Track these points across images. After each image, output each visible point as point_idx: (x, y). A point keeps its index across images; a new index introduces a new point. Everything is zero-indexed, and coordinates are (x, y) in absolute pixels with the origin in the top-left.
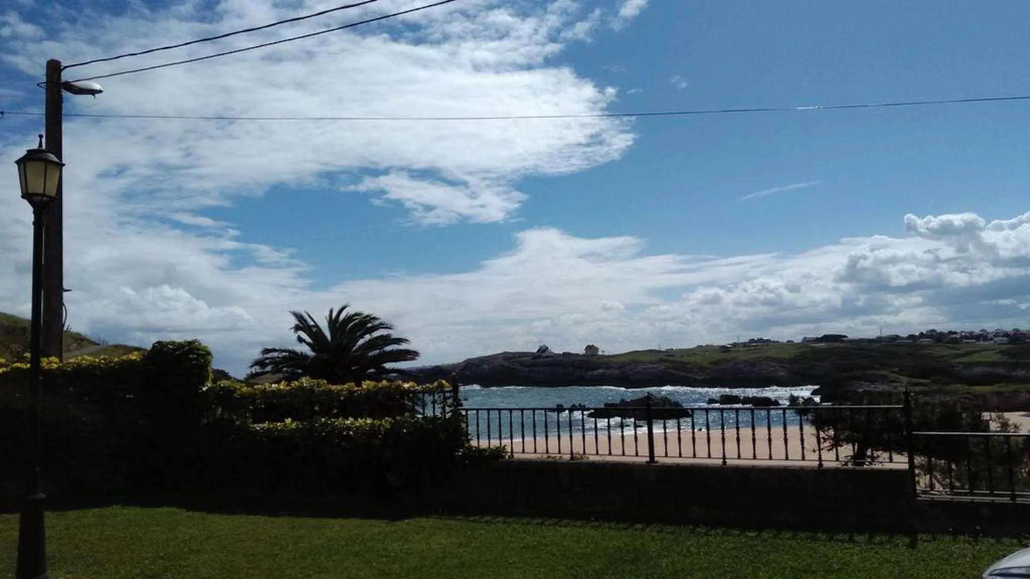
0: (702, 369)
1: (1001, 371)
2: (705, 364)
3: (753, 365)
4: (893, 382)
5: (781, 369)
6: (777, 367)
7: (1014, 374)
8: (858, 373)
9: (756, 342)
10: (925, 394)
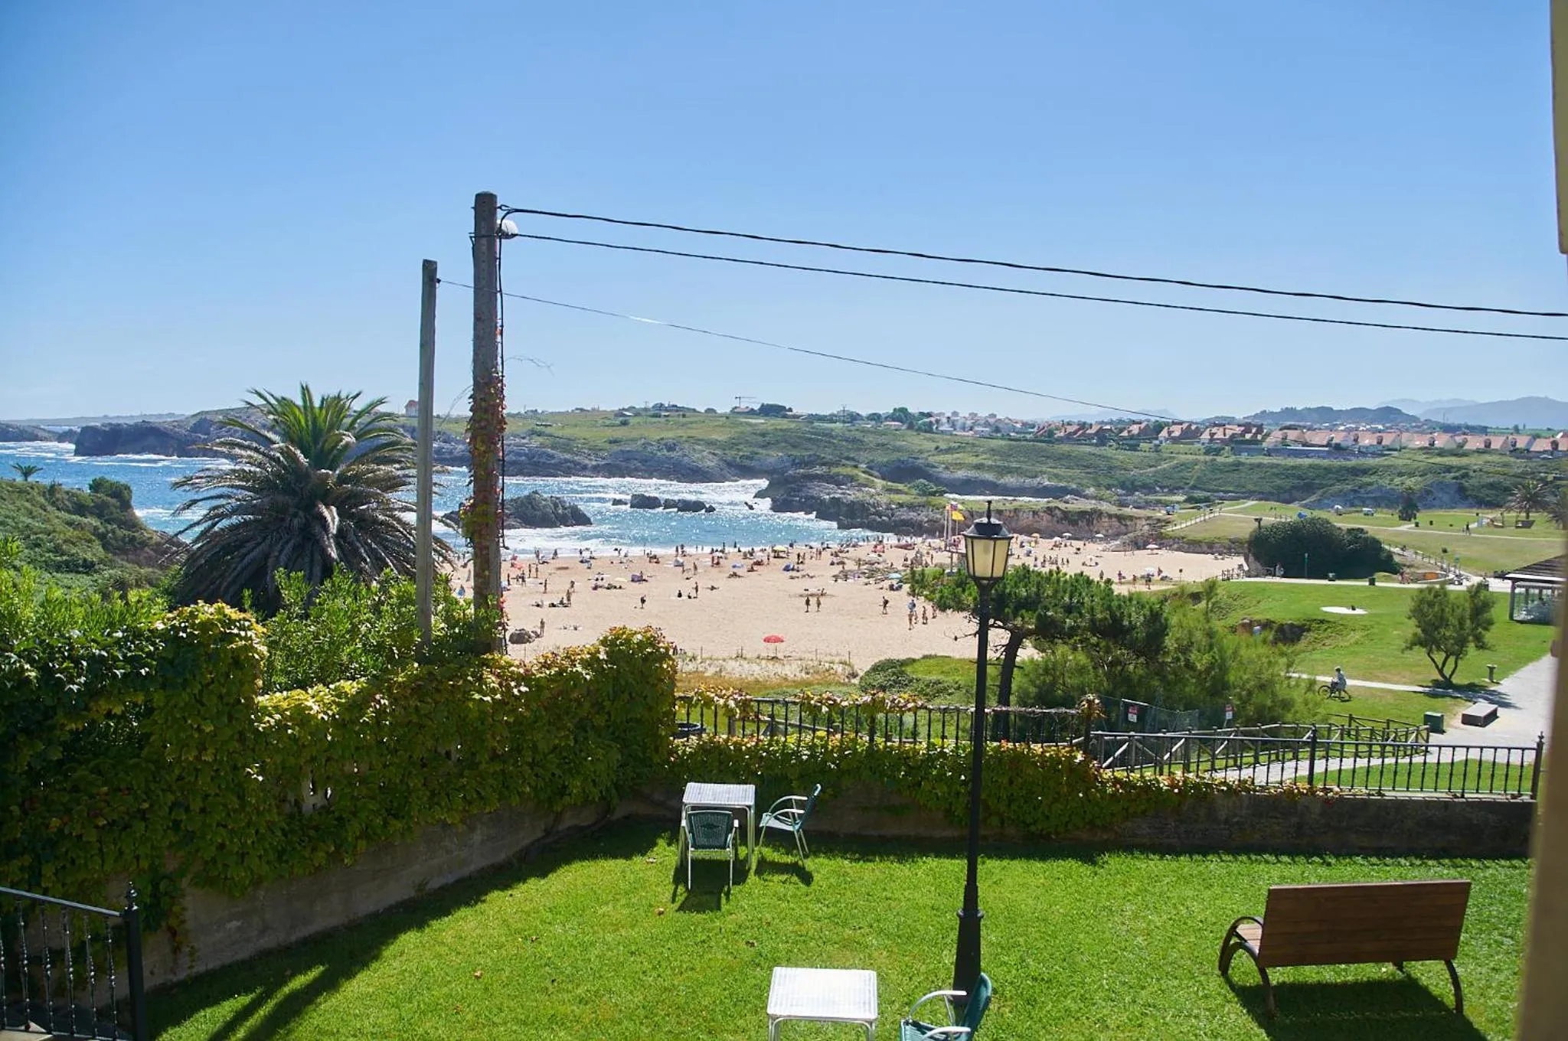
0: (595, 450)
1: (989, 476)
2: (600, 444)
3: (671, 449)
4: (866, 486)
5: (711, 456)
6: (705, 453)
7: (1002, 481)
8: (818, 470)
9: (666, 410)
10: (911, 507)
